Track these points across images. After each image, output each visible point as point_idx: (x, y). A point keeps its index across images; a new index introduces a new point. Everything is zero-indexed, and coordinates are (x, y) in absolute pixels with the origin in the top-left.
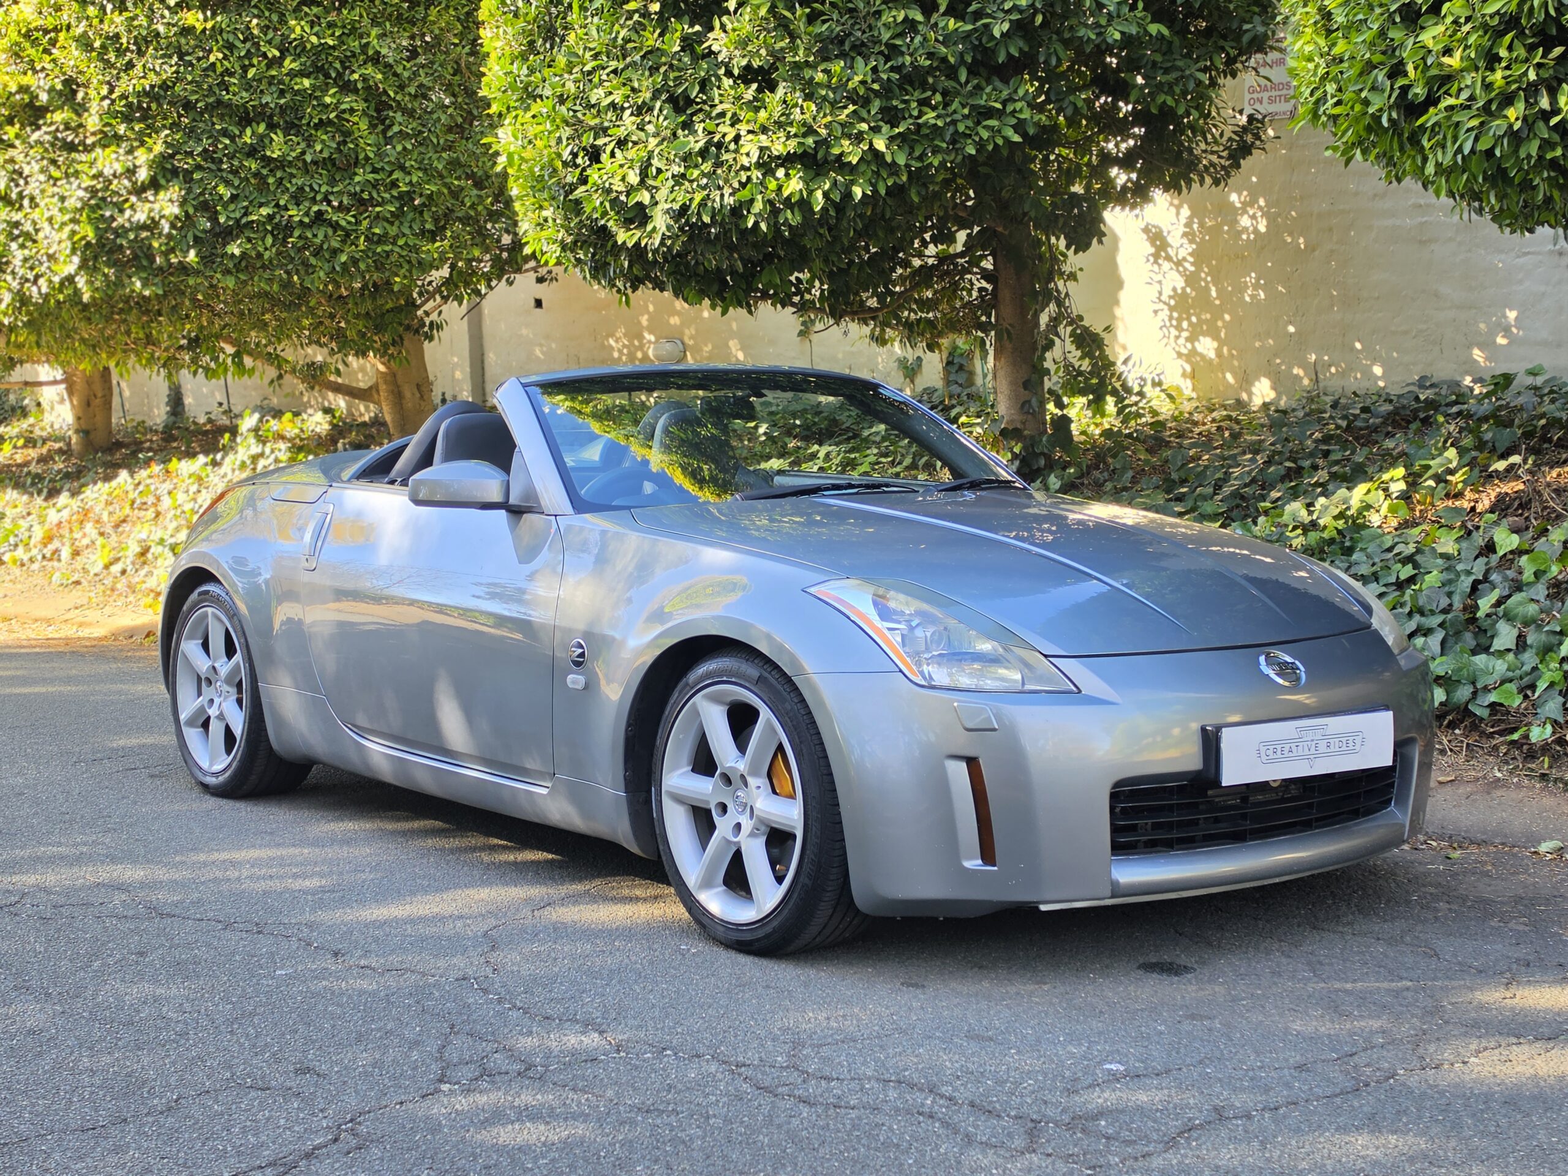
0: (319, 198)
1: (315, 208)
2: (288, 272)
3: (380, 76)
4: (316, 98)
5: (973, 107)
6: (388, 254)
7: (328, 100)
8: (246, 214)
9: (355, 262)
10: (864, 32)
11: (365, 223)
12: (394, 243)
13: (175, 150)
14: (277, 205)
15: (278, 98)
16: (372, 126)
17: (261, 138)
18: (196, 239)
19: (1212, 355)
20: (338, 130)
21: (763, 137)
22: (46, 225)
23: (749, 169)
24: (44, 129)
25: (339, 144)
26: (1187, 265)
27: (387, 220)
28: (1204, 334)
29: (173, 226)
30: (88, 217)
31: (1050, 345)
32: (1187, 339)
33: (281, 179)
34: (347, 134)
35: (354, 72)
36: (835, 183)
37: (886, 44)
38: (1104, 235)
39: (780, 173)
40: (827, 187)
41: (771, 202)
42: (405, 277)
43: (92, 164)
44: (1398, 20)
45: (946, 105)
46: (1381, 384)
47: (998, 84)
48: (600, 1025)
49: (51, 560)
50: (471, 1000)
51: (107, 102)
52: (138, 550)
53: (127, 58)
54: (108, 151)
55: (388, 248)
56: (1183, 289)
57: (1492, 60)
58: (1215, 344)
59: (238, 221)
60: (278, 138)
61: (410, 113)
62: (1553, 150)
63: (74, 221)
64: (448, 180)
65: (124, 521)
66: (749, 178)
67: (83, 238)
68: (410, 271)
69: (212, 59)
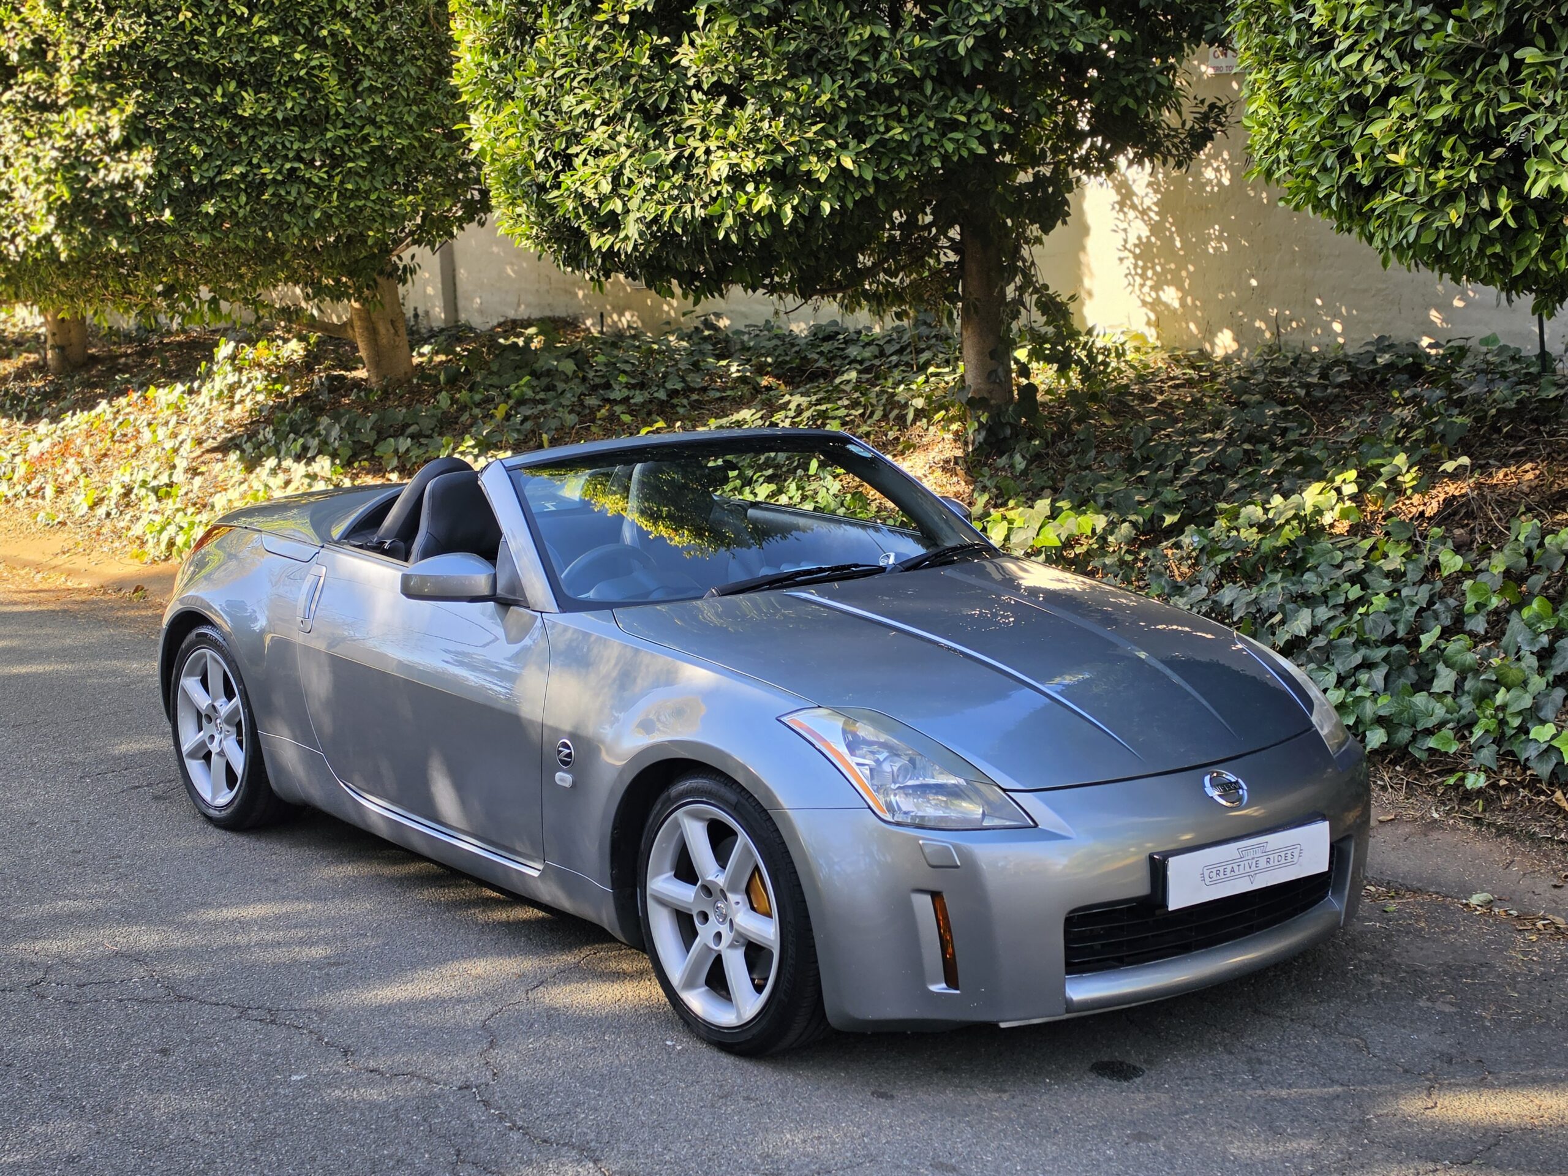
0: (291, 155)
1: (288, 166)
2: (263, 229)
3: (348, 32)
4: (286, 55)
5: (939, 121)
6: (361, 209)
7: (297, 56)
8: (219, 173)
9: (328, 217)
10: (831, 49)
11: (338, 179)
12: (367, 198)
13: (147, 108)
14: (250, 163)
15: (249, 56)
16: (342, 81)
17: (233, 96)
18: (171, 198)
19: (1176, 304)
20: (308, 86)
21: (733, 154)
22: (21, 185)
23: (718, 184)
24: (16, 88)
25: (309, 100)
26: (1152, 214)
27: (358, 174)
28: (1168, 284)
29: (147, 185)
30: (63, 176)
31: (1016, 315)
32: (1151, 288)
33: (254, 137)
34: (317, 90)
35: (322, 28)
36: (803, 198)
37: (854, 61)
38: (1068, 214)
39: (750, 187)
40: (796, 202)
41: (741, 215)
42: (378, 231)
43: (64, 124)
44: (1347, 109)
45: (912, 116)
46: (1341, 340)
47: (963, 95)
48: (594, 1151)
49: (35, 497)
50: (475, 1117)
51: (77, 62)
52: (122, 491)
53: (96, 18)
54: (80, 111)
55: (360, 203)
56: (1148, 238)
57: (1436, 160)
58: (1180, 294)
59: (211, 180)
60: (248, 96)
61: (379, 67)
62: (1493, 245)
63: (48, 181)
64: (419, 133)
65: (105, 455)
66: (719, 193)
67: (59, 198)
68: (383, 224)
69: (181, 18)
